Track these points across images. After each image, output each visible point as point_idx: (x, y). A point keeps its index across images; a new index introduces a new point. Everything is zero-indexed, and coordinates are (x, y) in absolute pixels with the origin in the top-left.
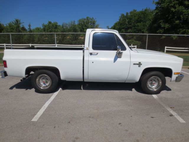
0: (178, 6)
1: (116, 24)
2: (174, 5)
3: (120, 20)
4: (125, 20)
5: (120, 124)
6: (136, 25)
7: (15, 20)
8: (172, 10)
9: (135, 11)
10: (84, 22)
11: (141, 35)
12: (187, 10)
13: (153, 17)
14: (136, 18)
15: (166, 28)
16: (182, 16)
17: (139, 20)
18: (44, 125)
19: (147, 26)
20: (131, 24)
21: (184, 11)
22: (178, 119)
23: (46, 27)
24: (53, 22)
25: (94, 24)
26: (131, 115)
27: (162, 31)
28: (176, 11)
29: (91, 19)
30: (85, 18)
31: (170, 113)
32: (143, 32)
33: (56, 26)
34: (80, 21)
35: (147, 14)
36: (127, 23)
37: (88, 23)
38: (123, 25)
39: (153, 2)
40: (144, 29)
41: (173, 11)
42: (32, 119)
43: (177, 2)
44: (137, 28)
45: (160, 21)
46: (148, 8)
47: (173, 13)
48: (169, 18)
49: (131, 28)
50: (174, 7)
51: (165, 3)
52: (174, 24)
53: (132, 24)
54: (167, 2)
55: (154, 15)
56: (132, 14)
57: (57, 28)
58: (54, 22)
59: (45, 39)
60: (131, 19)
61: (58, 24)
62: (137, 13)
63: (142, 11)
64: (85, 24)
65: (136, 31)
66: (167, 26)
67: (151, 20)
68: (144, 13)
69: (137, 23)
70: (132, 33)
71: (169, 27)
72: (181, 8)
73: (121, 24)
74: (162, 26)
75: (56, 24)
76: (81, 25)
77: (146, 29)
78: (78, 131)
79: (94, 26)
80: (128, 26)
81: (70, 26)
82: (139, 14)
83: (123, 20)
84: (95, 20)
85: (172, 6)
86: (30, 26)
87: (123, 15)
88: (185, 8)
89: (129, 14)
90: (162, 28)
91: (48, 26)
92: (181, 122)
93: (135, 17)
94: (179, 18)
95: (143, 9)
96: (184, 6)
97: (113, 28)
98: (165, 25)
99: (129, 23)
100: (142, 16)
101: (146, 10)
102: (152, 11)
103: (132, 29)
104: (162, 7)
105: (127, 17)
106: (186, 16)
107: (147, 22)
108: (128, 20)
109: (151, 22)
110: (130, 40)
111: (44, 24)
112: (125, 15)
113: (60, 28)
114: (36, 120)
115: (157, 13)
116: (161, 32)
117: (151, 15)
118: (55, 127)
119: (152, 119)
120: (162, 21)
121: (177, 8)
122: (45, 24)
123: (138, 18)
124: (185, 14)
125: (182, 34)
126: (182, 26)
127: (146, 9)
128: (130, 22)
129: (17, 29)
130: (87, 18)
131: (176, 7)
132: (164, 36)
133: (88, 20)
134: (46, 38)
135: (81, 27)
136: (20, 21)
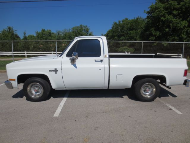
0: (167, 15)
1: (109, 31)
2: (164, 14)
3: (113, 28)
4: (118, 28)
5: (129, 116)
6: (129, 32)
8: (162, 19)
9: (127, 19)
10: (77, 30)
11: (133, 42)
12: (176, 19)
13: (145, 25)
14: (129, 26)
15: (157, 35)
16: (171, 24)
17: (131, 28)
18: (66, 119)
19: (139, 34)
20: (123, 32)
21: (173, 20)
22: (176, 112)
23: (39, 34)
24: (46, 30)
25: (87, 31)
26: (138, 110)
27: (154, 38)
28: (165, 20)
29: (84, 27)
30: (79, 26)
31: (170, 108)
32: (136, 40)
33: (50, 33)
34: (73, 28)
35: (139, 23)
36: (119, 31)
37: (81, 30)
38: (116, 33)
39: (145, 11)
40: (137, 36)
41: (164, 20)
42: (53, 115)
43: (166, 12)
44: (130, 35)
45: (151, 29)
46: (139, 17)
47: (163, 22)
48: (160, 26)
49: (123, 35)
50: (164, 16)
51: (155, 12)
52: (164, 31)
53: (125, 32)
54: (157, 12)
55: (145, 24)
56: (124, 22)
57: (50, 36)
58: (48, 30)
59: (40, 46)
60: (123, 27)
61: (52, 32)
62: (129, 22)
63: (134, 20)
64: (79, 31)
65: (129, 38)
66: (158, 33)
67: (142, 29)
68: (136, 22)
69: (129, 31)
70: (125, 40)
71: (160, 35)
72: (171, 17)
73: (114, 32)
74: (154, 34)
75: (50, 32)
76: (74, 32)
77: (138, 36)
78: (97, 123)
79: (88, 33)
80: (121, 33)
81: (64, 34)
82: (131, 22)
83: (116, 28)
84: (89, 28)
85: (162, 15)
86: (25, 34)
87: (116, 23)
88: (174, 17)
89: (121, 23)
90: (153, 36)
91: (42, 34)
92: (179, 114)
93: (127, 25)
94: (169, 27)
95: (135, 18)
96: (173, 15)
97: (106, 35)
98: (156, 33)
99: (121, 31)
100: (134, 24)
101: (137, 19)
102: (144, 20)
103: (124, 37)
104: (153, 16)
105: (119, 25)
106: (175, 24)
107: (139, 30)
108: (121, 28)
109: (142, 30)
110: (124, 48)
112: (118, 23)
113: (53, 36)
114: (58, 116)
115: (148, 22)
116: (152, 39)
117: (142, 23)
118: (76, 120)
119: (155, 112)
120: (154, 29)
121: (167, 17)
122: (38, 32)
123: (131, 26)
124: (174, 23)
125: (172, 41)
126: (172, 34)
127: (137, 17)
128: (123, 29)
129: (11, 36)
130: (81, 26)
131: (165, 16)
132: (156, 43)
133: (81, 28)
134: (42, 46)
135: (75, 34)
136: (12, 28)
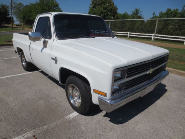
7: (135, 10)
33: (176, 13)
111: (161, 12)
136: (139, 10)
